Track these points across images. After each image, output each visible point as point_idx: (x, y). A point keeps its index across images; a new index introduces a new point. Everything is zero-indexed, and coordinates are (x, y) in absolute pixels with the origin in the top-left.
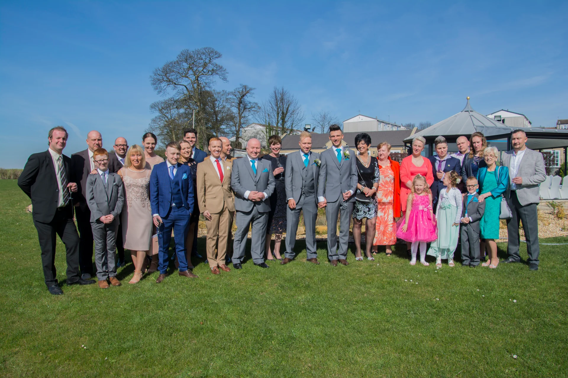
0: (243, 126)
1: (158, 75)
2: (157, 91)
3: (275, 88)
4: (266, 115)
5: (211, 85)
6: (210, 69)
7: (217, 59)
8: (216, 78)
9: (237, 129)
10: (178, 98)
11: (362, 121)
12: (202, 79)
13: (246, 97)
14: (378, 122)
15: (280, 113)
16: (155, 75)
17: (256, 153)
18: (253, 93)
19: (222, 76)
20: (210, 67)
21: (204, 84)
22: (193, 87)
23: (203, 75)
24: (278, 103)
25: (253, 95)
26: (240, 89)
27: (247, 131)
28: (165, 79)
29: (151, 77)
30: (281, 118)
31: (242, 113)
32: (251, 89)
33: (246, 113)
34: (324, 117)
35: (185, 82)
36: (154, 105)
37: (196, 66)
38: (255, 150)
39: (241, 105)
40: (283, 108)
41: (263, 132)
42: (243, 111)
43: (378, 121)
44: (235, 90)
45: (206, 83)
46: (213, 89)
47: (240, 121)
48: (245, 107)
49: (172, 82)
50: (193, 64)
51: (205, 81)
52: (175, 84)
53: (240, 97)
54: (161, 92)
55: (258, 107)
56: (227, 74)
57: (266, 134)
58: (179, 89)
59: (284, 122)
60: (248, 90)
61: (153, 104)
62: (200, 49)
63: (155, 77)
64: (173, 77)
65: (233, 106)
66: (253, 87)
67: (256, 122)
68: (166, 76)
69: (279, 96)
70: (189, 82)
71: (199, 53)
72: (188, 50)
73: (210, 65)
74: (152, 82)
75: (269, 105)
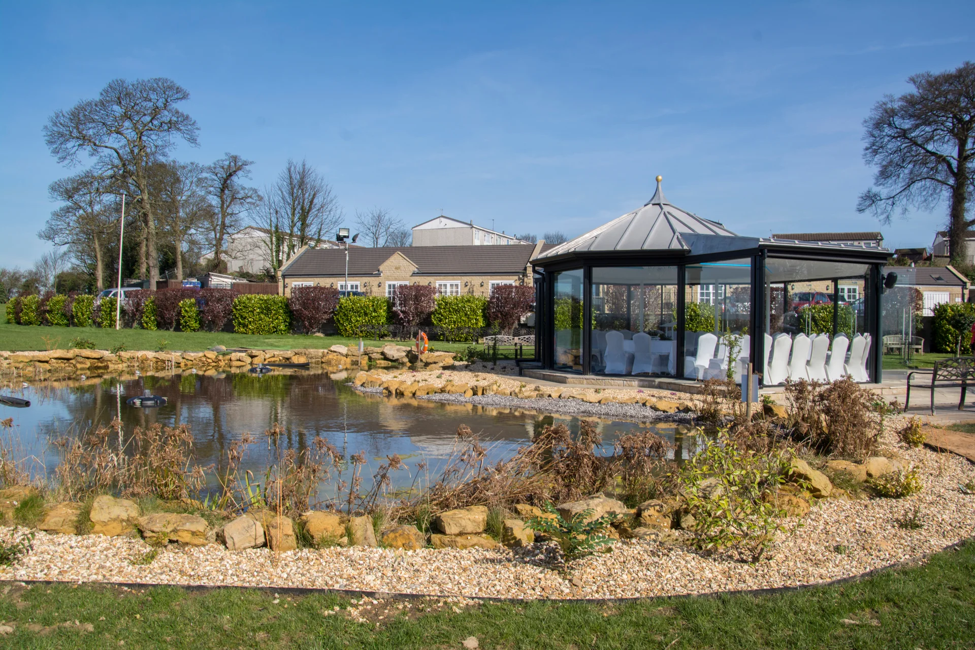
0: (230, 230)
1: (61, 124)
2: (60, 155)
3: (290, 163)
4: (272, 211)
5: (167, 150)
6: (167, 120)
7: (179, 102)
8: (175, 137)
9: (218, 237)
10: (100, 172)
11: (444, 227)
12: (150, 139)
13: (237, 177)
15: (298, 210)
16: (55, 124)
18: (249, 171)
19: (187, 134)
20: (166, 116)
21: (153, 149)
22: (132, 152)
23: (151, 130)
24: (295, 191)
25: (250, 175)
26: (225, 163)
27: (236, 241)
28: (75, 133)
29: (46, 127)
30: (299, 218)
31: (228, 207)
33: (235, 208)
34: (379, 219)
35: (113, 141)
36: (57, 186)
37: (138, 113)
39: (226, 192)
40: (304, 200)
41: (265, 242)
42: (230, 203)
43: (473, 228)
44: (215, 164)
45: (156, 147)
46: (171, 159)
47: (223, 221)
48: (233, 196)
49: (90, 141)
50: (133, 107)
51: (156, 144)
52: (95, 144)
53: (225, 176)
54: (65, 158)
55: (259, 196)
56: (197, 132)
57: (270, 245)
58: (102, 154)
59: (304, 225)
60: (240, 164)
61: (56, 183)
62: (146, 80)
63: (55, 129)
64: (91, 132)
65: (210, 193)
66: (250, 160)
67: (254, 225)
68: (78, 129)
69: (296, 178)
70: (124, 142)
71: (145, 89)
72: (123, 82)
73: (166, 113)
74: (47, 138)
75: (278, 194)
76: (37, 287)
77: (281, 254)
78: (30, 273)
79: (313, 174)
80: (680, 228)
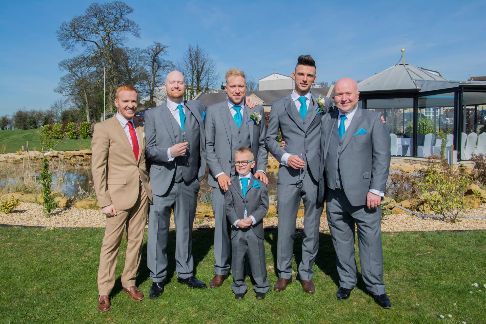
0: (157, 85)
1: (66, 30)
2: (66, 47)
3: (190, 46)
5: (123, 41)
6: (122, 25)
7: (128, 14)
8: (127, 35)
9: (151, 88)
10: (88, 55)
11: (277, 79)
12: (113, 36)
13: (160, 55)
15: (195, 72)
16: (62, 30)
18: (167, 51)
19: (134, 32)
20: (122, 23)
21: (116, 41)
22: (104, 44)
23: (114, 31)
24: (193, 62)
25: (167, 54)
26: (153, 47)
27: (161, 90)
28: (73, 34)
29: (57, 32)
30: (196, 77)
31: (156, 71)
32: (165, 47)
33: (160, 72)
35: (95, 38)
36: (63, 64)
37: (106, 21)
39: (155, 63)
40: (198, 67)
42: (157, 69)
44: (148, 48)
45: (117, 40)
46: (125, 46)
47: (154, 80)
48: (159, 65)
49: (81, 38)
50: (103, 19)
51: (117, 38)
52: (85, 40)
53: (154, 55)
54: (69, 48)
55: (173, 65)
56: (139, 31)
58: (89, 45)
59: (199, 81)
60: (162, 47)
61: (62, 62)
62: (110, 3)
63: (63, 32)
64: (82, 33)
65: (146, 64)
66: (167, 45)
68: (75, 32)
69: (194, 54)
70: (100, 38)
71: (109, 8)
72: (97, 4)
73: (122, 21)
74: (58, 37)
75: (184, 63)
76: (52, 119)
77: (187, 97)
78: (48, 112)
79: (203, 52)
80: (415, 77)
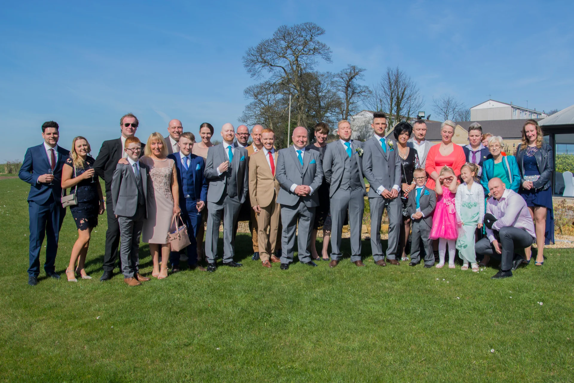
0: (351, 113)
1: (252, 55)
2: (251, 73)
4: (378, 100)
5: (313, 66)
6: (312, 47)
7: (319, 36)
8: (318, 58)
10: (274, 81)
11: (492, 107)
12: (302, 60)
13: (355, 79)
14: (513, 109)
15: (395, 99)
16: (249, 55)
17: (303, 142)
18: (363, 75)
19: (325, 55)
20: (312, 45)
21: (305, 65)
22: (292, 69)
23: (303, 54)
24: (392, 87)
25: (363, 78)
26: (348, 71)
27: (355, 120)
28: (260, 60)
29: (244, 57)
30: (395, 105)
31: (350, 98)
33: (355, 99)
34: (448, 103)
35: (283, 63)
36: (248, 90)
37: (295, 44)
38: (301, 139)
39: (349, 89)
40: (398, 93)
42: (352, 96)
43: (512, 107)
44: (342, 72)
45: (307, 64)
46: (315, 71)
47: (347, 108)
48: (353, 91)
49: (268, 63)
50: (292, 42)
51: (306, 62)
52: (271, 65)
53: (348, 79)
54: (255, 75)
55: (369, 91)
56: (331, 54)
58: (275, 71)
59: (399, 109)
60: (357, 71)
61: (248, 88)
62: (299, 24)
63: (249, 58)
64: (269, 58)
65: (339, 90)
66: (363, 68)
67: (367, 109)
68: (261, 57)
69: (393, 79)
70: (288, 62)
71: (299, 30)
72: (286, 27)
73: (311, 43)
74: (244, 63)
75: (382, 89)
79: (404, 76)
